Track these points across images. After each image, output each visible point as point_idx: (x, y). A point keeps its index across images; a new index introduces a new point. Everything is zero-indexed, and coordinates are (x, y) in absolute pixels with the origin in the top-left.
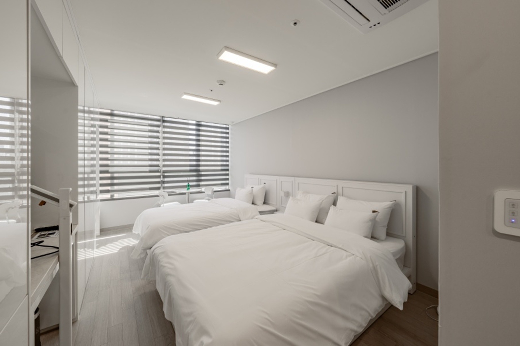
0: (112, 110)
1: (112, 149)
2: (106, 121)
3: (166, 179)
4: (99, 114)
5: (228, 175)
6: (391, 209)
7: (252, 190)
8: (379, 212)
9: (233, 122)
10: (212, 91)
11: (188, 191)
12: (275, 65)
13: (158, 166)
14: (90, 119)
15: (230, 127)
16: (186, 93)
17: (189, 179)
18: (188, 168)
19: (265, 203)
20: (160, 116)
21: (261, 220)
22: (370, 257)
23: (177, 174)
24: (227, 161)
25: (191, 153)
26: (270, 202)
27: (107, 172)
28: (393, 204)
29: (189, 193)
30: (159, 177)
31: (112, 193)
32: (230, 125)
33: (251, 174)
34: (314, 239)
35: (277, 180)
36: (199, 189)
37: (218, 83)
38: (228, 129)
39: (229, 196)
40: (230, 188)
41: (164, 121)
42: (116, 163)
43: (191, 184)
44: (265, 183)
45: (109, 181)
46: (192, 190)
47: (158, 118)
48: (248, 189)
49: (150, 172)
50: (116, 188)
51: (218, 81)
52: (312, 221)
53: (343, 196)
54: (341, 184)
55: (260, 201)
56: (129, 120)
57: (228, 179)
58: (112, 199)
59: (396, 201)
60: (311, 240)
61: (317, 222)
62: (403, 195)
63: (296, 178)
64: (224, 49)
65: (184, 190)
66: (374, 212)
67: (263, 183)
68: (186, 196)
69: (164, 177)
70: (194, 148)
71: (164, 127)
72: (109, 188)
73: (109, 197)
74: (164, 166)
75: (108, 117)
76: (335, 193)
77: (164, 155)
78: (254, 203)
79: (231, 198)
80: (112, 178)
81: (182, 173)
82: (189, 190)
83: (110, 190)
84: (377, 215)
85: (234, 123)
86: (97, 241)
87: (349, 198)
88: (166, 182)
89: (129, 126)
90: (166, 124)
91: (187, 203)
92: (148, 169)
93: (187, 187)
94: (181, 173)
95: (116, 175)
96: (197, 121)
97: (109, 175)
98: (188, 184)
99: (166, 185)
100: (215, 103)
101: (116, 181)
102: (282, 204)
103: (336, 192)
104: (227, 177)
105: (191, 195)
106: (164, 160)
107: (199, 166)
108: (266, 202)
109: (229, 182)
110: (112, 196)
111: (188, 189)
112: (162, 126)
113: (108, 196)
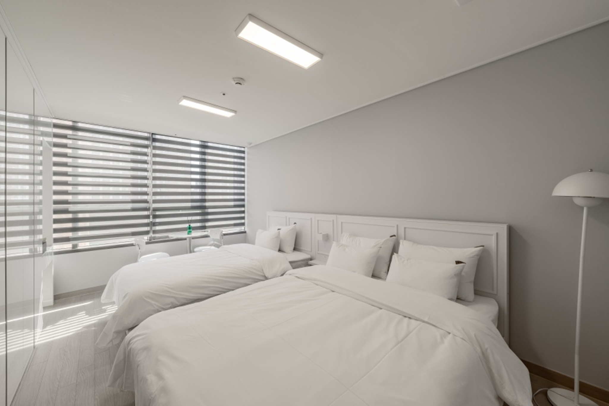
0: (74, 122)
1: (74, 178)
2: (65, 137)
3: (158, 220)
4: (52, 126)
5: (243, 212)
6: (478, 257)
7: (279, 233)
8: (465, 263)
9: (250, 144)
10: (224, 94)
11: (189, 236)
12: (320, 54)
13: (146, 202)
14: (40, 133)
15: (246, 150)
16: (185, 97)
17: (190, 218)
18: (189, 204)
19: (295, 249)
20: (150, 133)
21: (297, 277)
22: (475, 335)
23: (175, 212)
24: (243, 194)
25: (193, 183)
26: (302, 248)
27: (66, 211)
28: (480, 250)
29: (191, 238)
30: (147, 217)
31: (75, 242)
32: (247, 147)
33: (275, 210)
34: (380, 306)
35: (311, 219)
36: (205, 232)
37: (234, 81)
38: (243, 152)
39: (245, 241)
40: (246, 230)
41: (154, 140)
42: (81, 198)
43: (193, 225)
44: (295, 223)
45: (70, 225)
46: (195, 234)
47: (146, 135)
48: (272, 231)
49: (134, 210)
50: (81, 234)
51: (234, 79)
52: (367, 275)
53: (405, 239)
54: (403, 223)
55: (289, 246)
56: (101, 136)
57: (243, 218)
58: (75, 250)
59: (483, 246)
60: (378, 309)
61: (373, 276)
62: (494, 238)
63: (339, 216)
64: (248, 18)
65: (184, 235)
66: (458, 262)
67: (293, 223)
68: (187, 242)
69: (155, 217)
70: (198, 177)
71: (155, 148)
72: (70, 235)
73: (70, 248)
74: (155, 202)
75: (69, 132)
76: (394, 236)
77: (155, 186)
78: (280, 250)
79: (249, 243)
80: (75, 220)
81: (181, 211)
82: (191, 234)
83: (70, 237)
84: (463, 267)
85: (252, 145)
86: (44, 316)
87: (415, 242)
88: (157, 224)
89: (101, 145)
90: (158, 144)
91: (187, 253)
92: (129, 206)
93: (188, 230)
94: (179, 211)
95: (80, 216)
96: (202, 141)
97: (70, 216)
98: (190, 225)
99: (158, 228)
100: (228, 114)
101: (81, 224)
102: (318, 251)
103: (395, 234)
104: (242, 215)
105: (192, 240)
106: (155, 194)
107: (204, 201)
108: (297, 247)
109: (246, 221)
110: (75, 246)
111: (189, 233)
112: (151, 147)
113: (68, 246)
